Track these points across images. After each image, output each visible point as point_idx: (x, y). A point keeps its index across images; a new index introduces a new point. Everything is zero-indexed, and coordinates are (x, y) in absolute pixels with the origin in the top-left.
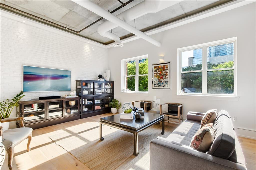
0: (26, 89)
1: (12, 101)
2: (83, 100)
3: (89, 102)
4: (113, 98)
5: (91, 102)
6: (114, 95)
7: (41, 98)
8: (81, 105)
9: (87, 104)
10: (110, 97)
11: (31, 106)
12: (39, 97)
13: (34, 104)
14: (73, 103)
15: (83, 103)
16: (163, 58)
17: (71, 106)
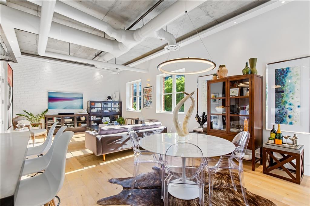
0: (50, 108)
1: (41, 115)
2: (92, 116)
3: (97, 118)
4: (121, 116)
5: (100, 118)
6: (122, 113)
7: (60, 114)
8: (90, 121)
9: (95, 120)
10: (118, 115)
11: (52, 119)
12: (59, 114)
13: (54, 118)
14: (83, 119)
15: (92, 119)
16: (149, 83)
17: (82, 121)
